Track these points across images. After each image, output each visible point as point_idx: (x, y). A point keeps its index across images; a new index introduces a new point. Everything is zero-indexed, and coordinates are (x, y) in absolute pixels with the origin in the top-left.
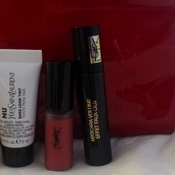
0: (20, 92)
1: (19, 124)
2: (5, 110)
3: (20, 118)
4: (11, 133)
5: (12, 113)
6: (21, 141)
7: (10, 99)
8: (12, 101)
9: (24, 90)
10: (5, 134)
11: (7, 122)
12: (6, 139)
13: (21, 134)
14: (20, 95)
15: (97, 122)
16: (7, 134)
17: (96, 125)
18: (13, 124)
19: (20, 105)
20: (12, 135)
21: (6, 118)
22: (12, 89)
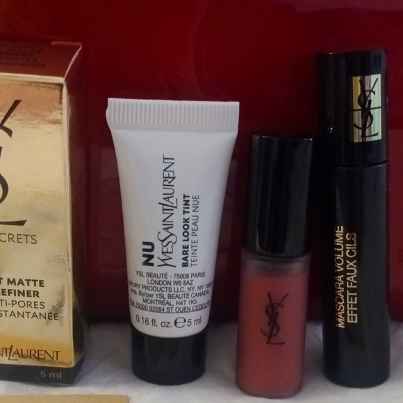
0: (186, 203)
1: (182, 280)
2: (150, 247)
3: (185, 265)
4: (162, 303)
5: (167, 252)
6: (185, 321)
7: (164, 221)
8: (168, 226)
9: (196, 198)
10: (149, 305)
11: (155, 276)
12: (150, 315)
13: (187, 304)
14: (186, 210)
15: (354, 284)
16: (152, 305)
17: (352, 290)
18: (169, 279)
19: (186, 234)
20: (166, 307)
21: (152, 265)
22: (168, 197)
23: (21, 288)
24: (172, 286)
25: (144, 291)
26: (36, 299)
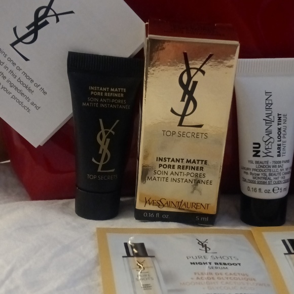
0: (280, 118)
1: (277, 165)
2: (258, 146)
3: (279, 156)
4: (265, 179)
5: (268, 149)
6: (279, 189)
7: (266, 130)
8: (269, 133)
9: (285, 116)
10: (257, 180)
11: (261, 163)
12: (258, 186)
13: (280, 179)
14: (279, 123)
16: (259, 180)
18: (270, 164)
19: (279, 137)
20: (267, 181)
21: (259, 156)
22: (269, 115)
23: (194, 165)
24: (272, 168)
25: (254, 172)
26: (201, 172)
